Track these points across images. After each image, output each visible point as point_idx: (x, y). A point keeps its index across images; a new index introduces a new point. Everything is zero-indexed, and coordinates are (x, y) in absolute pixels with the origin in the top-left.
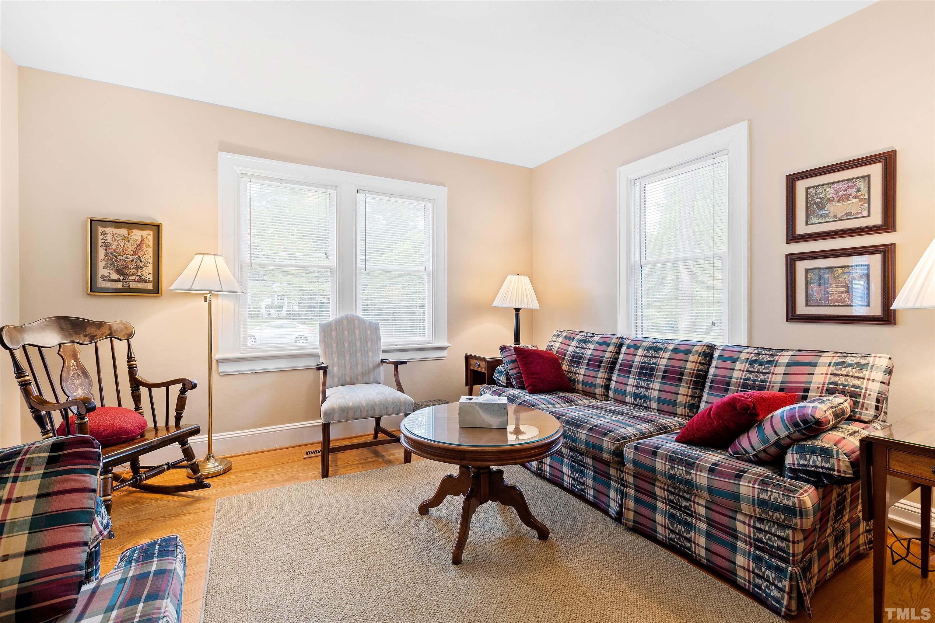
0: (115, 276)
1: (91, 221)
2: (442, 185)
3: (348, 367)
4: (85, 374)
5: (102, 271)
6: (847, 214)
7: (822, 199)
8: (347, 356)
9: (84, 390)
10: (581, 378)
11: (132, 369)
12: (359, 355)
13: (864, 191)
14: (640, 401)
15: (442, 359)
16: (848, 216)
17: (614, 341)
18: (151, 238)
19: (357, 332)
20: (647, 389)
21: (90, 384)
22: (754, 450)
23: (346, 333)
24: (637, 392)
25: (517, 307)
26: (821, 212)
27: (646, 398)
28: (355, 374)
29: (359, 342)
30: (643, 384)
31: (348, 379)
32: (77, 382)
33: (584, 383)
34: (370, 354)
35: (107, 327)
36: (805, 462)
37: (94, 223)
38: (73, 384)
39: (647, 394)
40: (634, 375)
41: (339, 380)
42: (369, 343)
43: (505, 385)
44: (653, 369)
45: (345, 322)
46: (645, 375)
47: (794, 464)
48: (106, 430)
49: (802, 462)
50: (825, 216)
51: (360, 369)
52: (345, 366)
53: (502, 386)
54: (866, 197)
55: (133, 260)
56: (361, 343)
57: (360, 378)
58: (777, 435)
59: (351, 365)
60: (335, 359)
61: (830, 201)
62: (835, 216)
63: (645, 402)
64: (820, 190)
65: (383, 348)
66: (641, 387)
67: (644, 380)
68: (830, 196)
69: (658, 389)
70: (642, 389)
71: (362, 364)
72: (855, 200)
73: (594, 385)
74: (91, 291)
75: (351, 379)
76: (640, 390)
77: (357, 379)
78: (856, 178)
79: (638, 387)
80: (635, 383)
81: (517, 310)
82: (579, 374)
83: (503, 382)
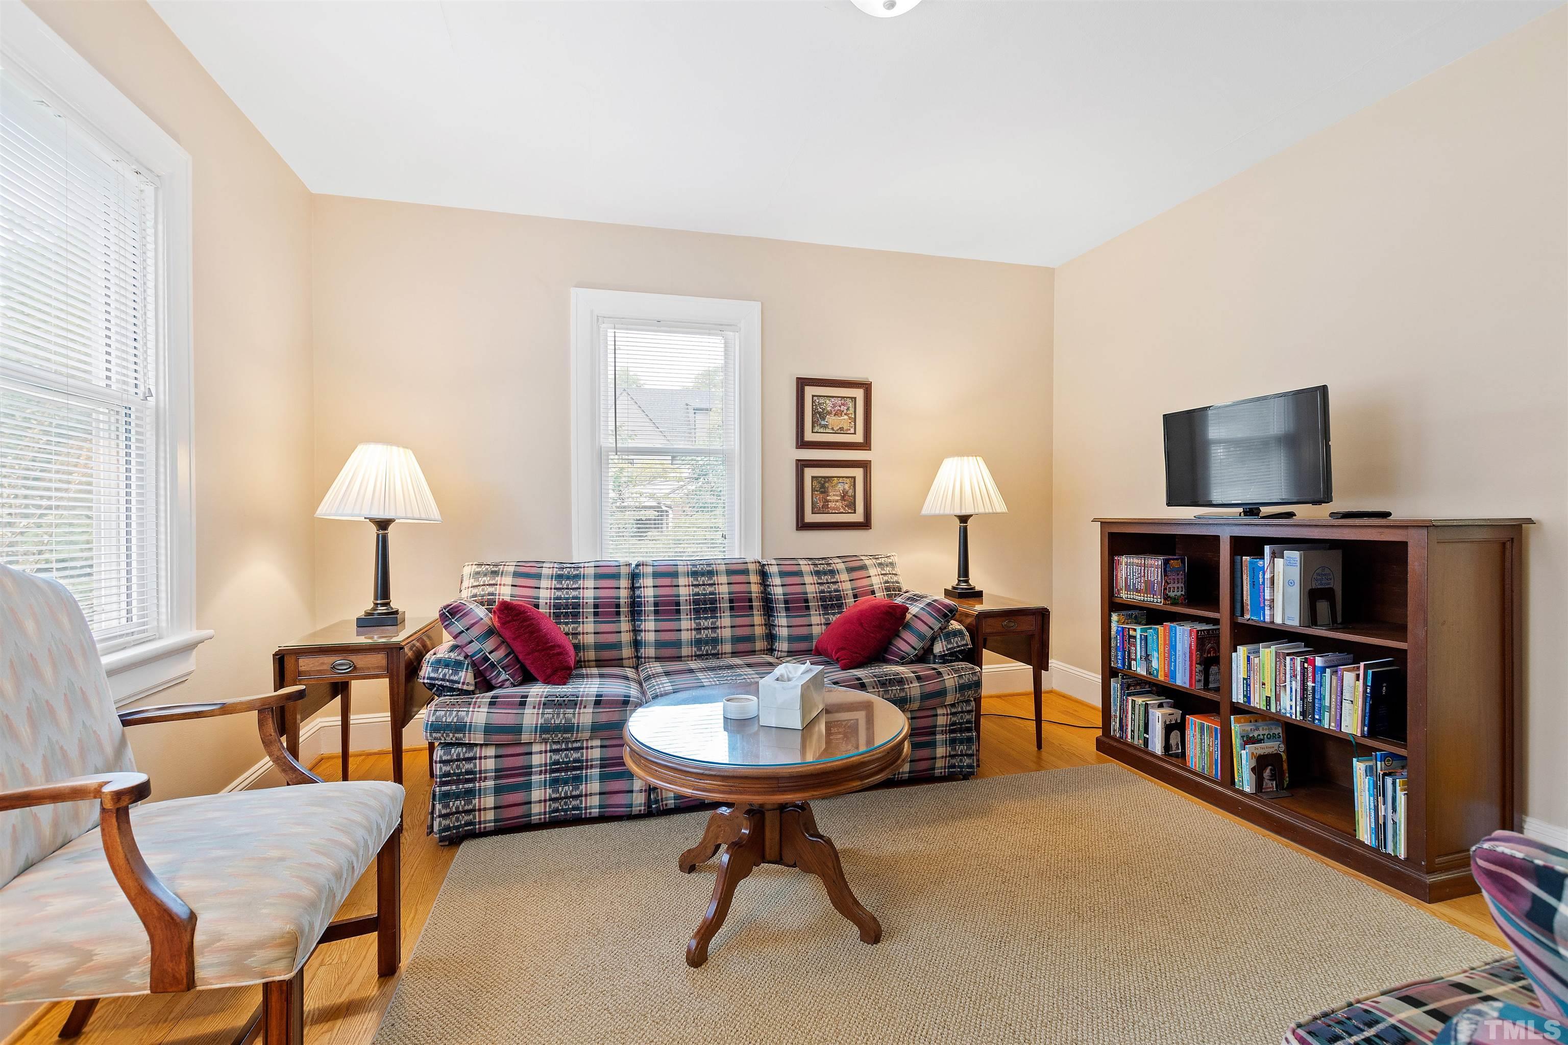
6: (841, 429)
7: (823, 410)
10: (590, 639)
13: (851, 410)
14: (705, 649)
16: (841, 431)
17: (624, 571)
20: (714, 629)
22: (915, 649)
24: (700, 636)
26: (823, 423)
27: (715, 641)
30: (705, 623)
33: (598, 647)
36: (952, 646)
39: (716, 635)
40: (687, 615)
43: (471, 688)
44: (713, 601)
46: (705, 610)
47: (944, 651)
49: (949, 646)
50: (825, 426)
53: (467, 693)
54: (853, 416)
58: (932, 629)
61: (829, 413)
62: (833, 429)
63: (714, 648)
64: (822, 401)
66: (704, 629)
67: (706, 618)
68: (829, 409)
69: (730, 625)
70: (706, 632)
72: (846, 417)
73: (618, 646)
76: (704, 634)
78: (847, 398)
79: (700, 629)
80: (694, 626)
82: (583, 633)
83: (468, 684)
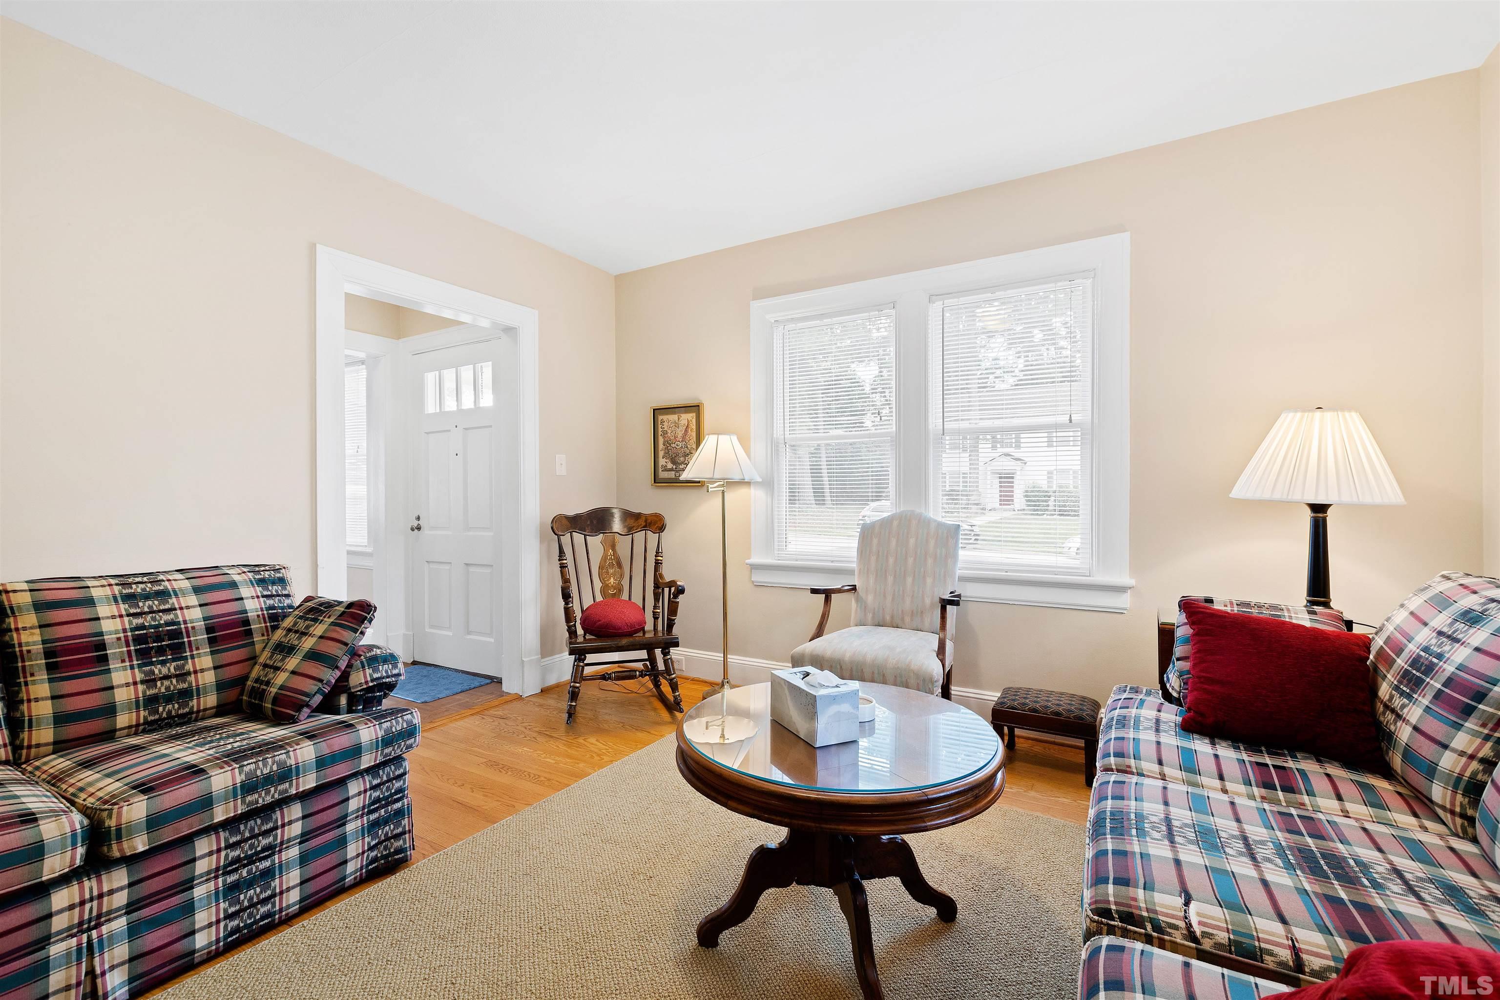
0: (670, 466)
1: (654, 410)
2: (1121, 229)
3: (889, 598)
4: (620, 565)
5: (662, 462)
8: (890, 579)
9: (616, 580)
11: (658, 564)
12: (909, 580)
15: (1118, 612)
18: (694, 421)
19: (912, 541)
21: (622, 576)
23: (894, 542)
25: (1321, 500)
28: (900, 612)
29: (912, 559)
31: (888, 618)
32: (611, 571)
34: (929, 581)
35: (644, 519)
37: (656, 412)
38: (607, 573)
41: (873, 617)
42: (930, 561)
45: (895, 523)
48: (600, 621)
51: (908, 604)
52: (885, 596)
55: (682, 447)
56: (915, 560)
57: (907, 619)
59: (894, 595)
60: (872, 581)
65: (959, 572)
71: (913, 596)
74: (655, 482)
75: (892, 617)
77: (903, 619)
81: (1319, 509)
